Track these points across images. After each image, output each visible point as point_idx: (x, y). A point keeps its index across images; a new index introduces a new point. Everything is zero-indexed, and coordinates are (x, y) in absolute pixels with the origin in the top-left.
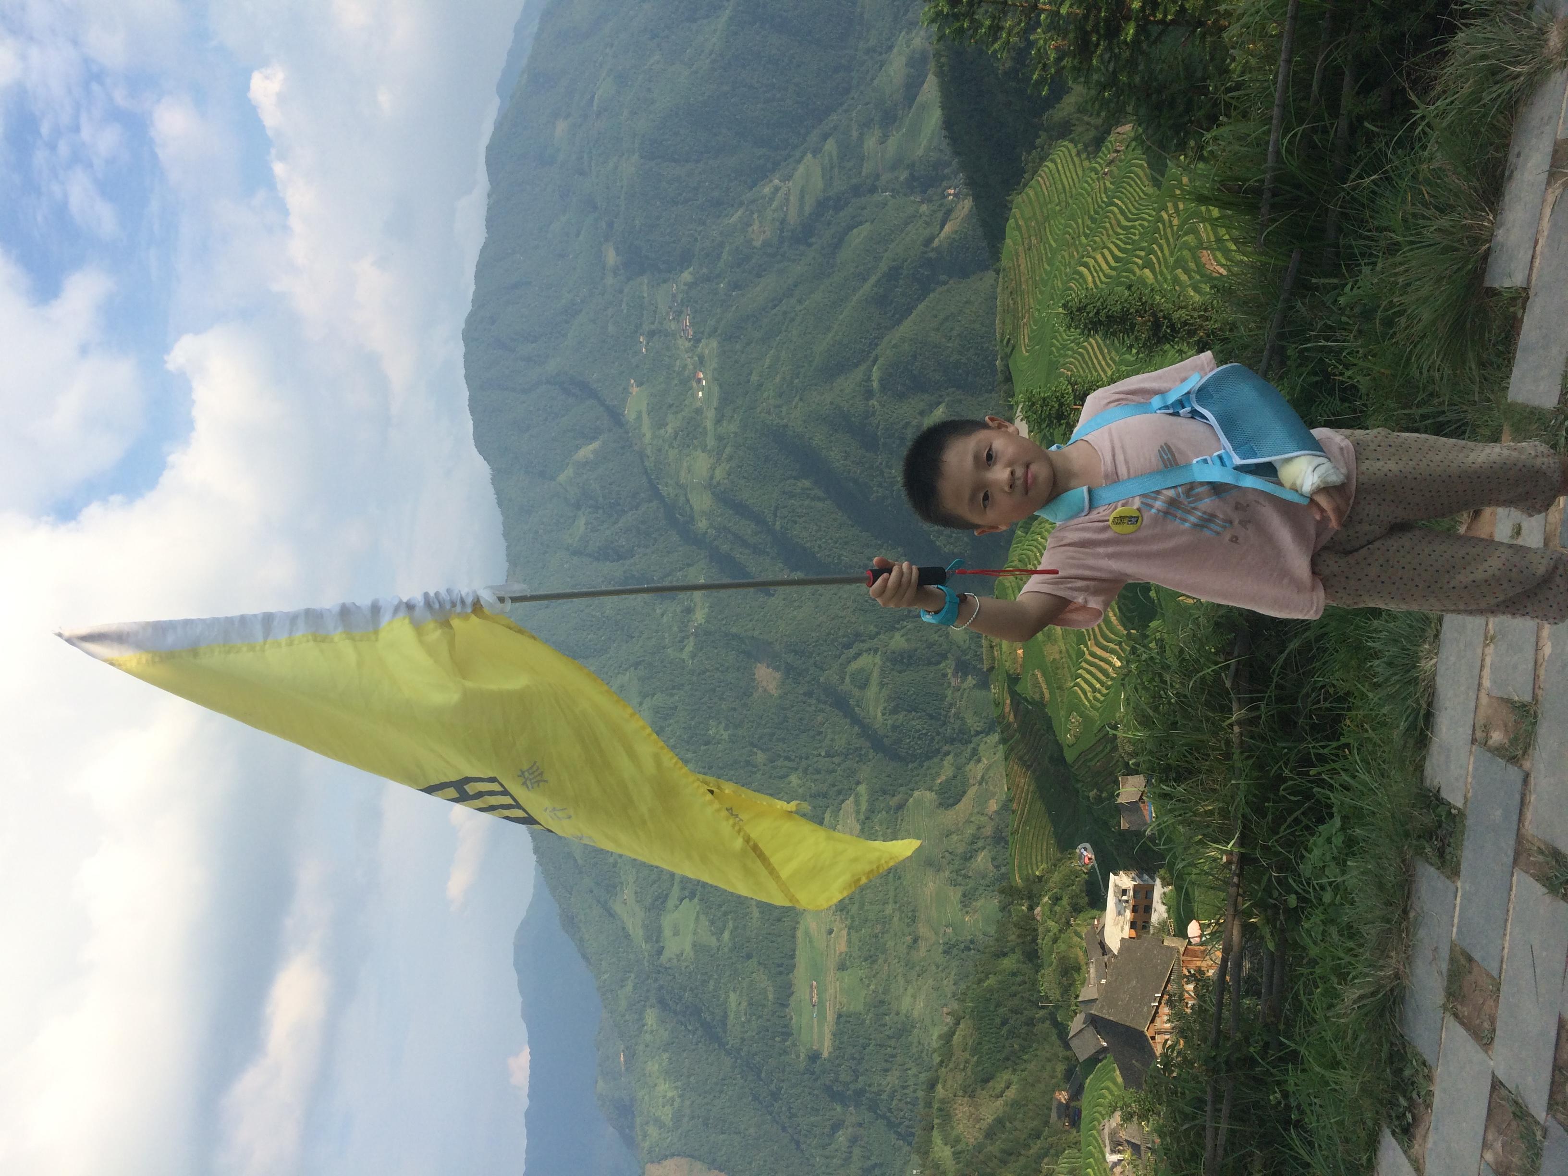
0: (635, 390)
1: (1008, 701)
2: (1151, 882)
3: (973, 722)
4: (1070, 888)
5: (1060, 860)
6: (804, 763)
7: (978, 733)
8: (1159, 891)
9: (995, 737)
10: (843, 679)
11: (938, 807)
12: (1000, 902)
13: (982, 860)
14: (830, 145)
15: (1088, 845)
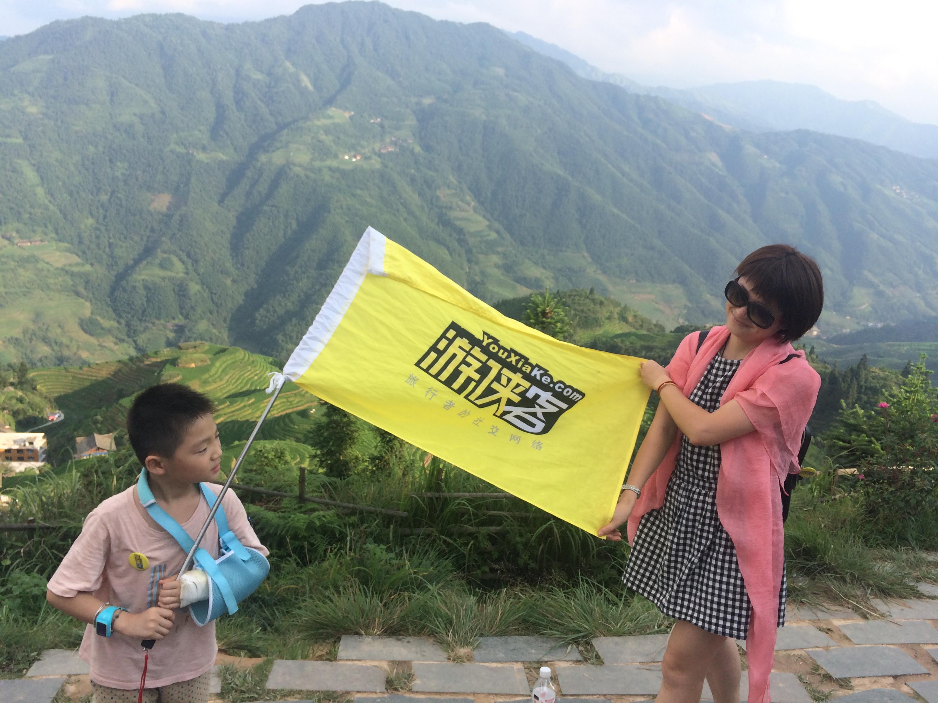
0: (347, 115)
1: (159, 360)
2: (41, 459)
3: (142, 339)
4: (30, 409)
5: (50, 400)
6: (103, 228)
7: (135, 342)
8: (35, 466)
9: (133, 352)
10: (165, 252)
11: (80, 319)
12: (15, 364)
13: (44, 350)
14: (493, 235)
15: (63, 417)
